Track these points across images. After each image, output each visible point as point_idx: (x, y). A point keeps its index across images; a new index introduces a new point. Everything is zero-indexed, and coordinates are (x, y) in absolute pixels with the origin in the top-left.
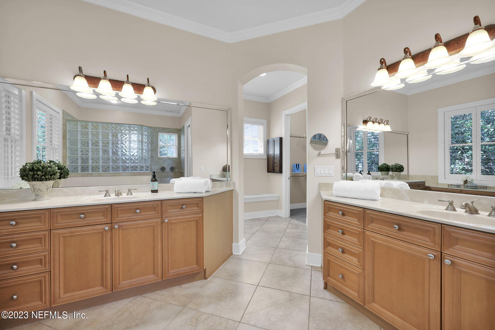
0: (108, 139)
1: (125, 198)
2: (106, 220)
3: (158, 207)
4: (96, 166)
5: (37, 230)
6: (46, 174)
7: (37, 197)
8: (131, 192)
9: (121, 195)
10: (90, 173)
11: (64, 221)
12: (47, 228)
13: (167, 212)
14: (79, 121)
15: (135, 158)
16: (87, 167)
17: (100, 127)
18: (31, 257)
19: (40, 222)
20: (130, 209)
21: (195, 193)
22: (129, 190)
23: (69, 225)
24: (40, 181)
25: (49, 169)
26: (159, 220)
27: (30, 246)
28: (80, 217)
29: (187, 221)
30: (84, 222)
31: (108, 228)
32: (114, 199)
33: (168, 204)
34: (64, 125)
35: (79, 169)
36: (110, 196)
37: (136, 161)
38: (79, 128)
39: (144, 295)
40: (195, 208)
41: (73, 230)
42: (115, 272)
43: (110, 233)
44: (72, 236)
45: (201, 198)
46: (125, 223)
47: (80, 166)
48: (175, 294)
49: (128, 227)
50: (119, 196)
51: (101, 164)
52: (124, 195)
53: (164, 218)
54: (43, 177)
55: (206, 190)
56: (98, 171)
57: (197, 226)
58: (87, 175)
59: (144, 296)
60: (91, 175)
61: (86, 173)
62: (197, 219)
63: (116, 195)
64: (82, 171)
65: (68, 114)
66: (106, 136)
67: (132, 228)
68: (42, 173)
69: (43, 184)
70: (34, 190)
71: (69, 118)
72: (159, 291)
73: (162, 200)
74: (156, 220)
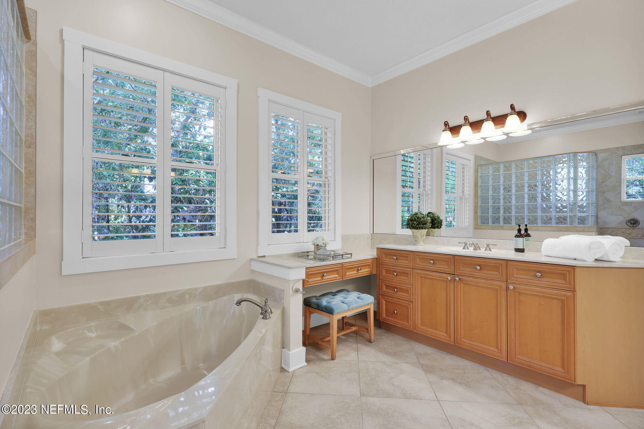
0: (523, 180)
1: (482, 253)
2: (450, 270)
3: (501, 267)
4: (508, 216)
5: (406, 267)
6: (419, 223)
7: (415, 242)
8: (489, 248)
9: (480, 249)
10: (501, 225)
11: (420, 264)
12: (411, 266)
13: (514, 277)
14: (490, 165)
15: (562, 205)
16: (498, 219)
17: (513, 166)
18: (403, 286)
19: (407, 260)
20: (471, 264)
21: (575, 259)
22: (488, 245)
23: (423, 268)
24: (416, 229)
25: (422, 219)
26: (504, 285)
27: (403, 278)
28: (430, 263)
29: (544, 297)
30: (433, 268)
31: (450, 278)
32: (471, 252)
33: (515, 267)
34: (476, 171)
35: (490, 220)
36: (468, 249)
37: (564, 209)
38: (491, 172)
39: (488, 369)
40: (559, 281)
41: (427, 273)
42: (457, 326)
43: (452, 284)
44: (425, 278)
45: (572, 267)
46: (466, 278)
47: (491, 217)
48: (521, 388)
49: (469, 283)
50: (476, 250)
51: (513, 213)
52: (483, 250)
53: (510, 284)
54: (417, 226)
55: (596, 257)
56: (509, 223)
57: (563, 309)
58: (497, 228)
59: (486, 369)
60: (502, 228)
61: (496, 225)
62: (562, 298)
63: (474, 249)
64: (494, 223)
65: (481, 158)
66: (520, 177)
67: (472, 285)
68: (417, 222)
69: (418, 232)
70: (414, 236)
71: (482, 163)
72: (506, 375)
73: (507, 260)
74: (499, 283)
